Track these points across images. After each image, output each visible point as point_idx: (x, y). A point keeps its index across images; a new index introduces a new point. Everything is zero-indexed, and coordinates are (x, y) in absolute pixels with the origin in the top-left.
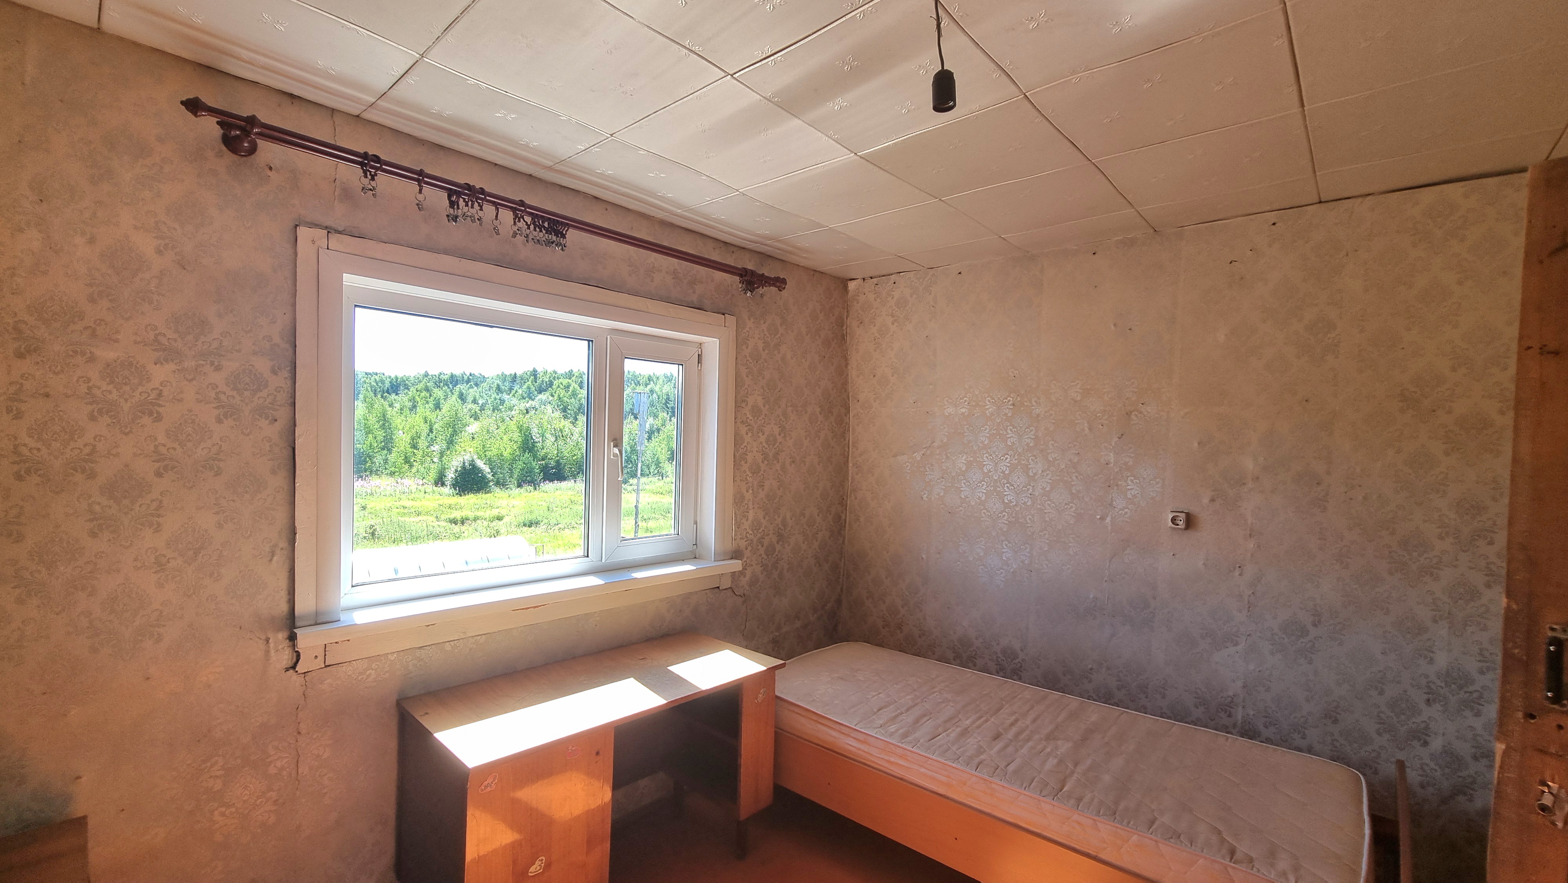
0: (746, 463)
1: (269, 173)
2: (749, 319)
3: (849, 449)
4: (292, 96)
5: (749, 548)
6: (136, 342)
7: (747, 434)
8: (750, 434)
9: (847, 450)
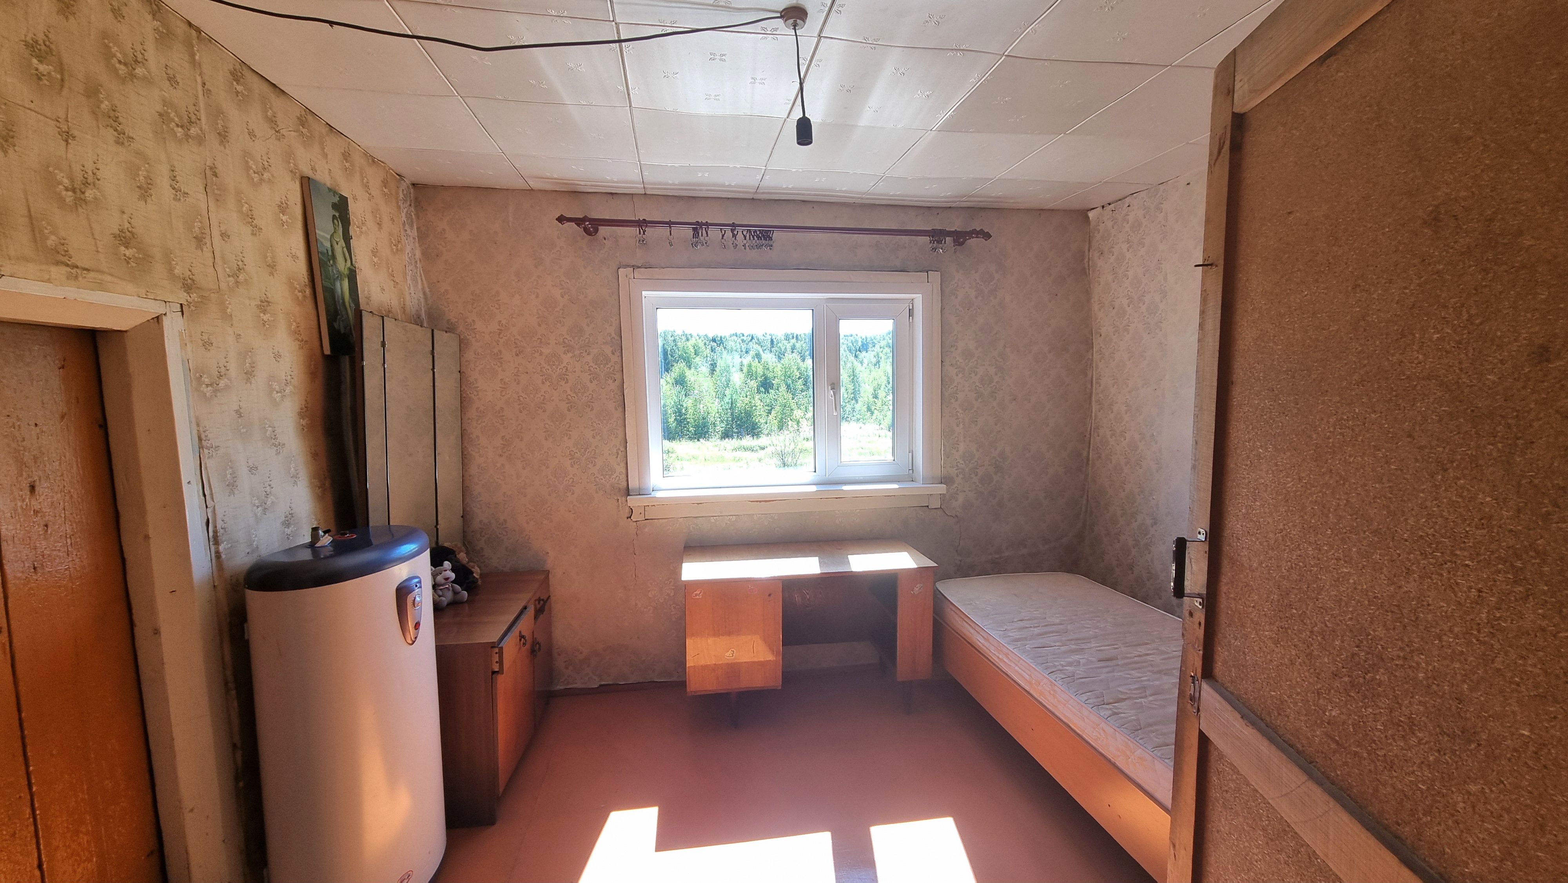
0: (956, 401)
1: (604, 241)
2: (958, 272)
3: (1092, 386)
4: (612, 194)
5: (961, 476)
6: (556, 344)
7: (957, 375)
8: (960, 375)
9: (1089, 386)
